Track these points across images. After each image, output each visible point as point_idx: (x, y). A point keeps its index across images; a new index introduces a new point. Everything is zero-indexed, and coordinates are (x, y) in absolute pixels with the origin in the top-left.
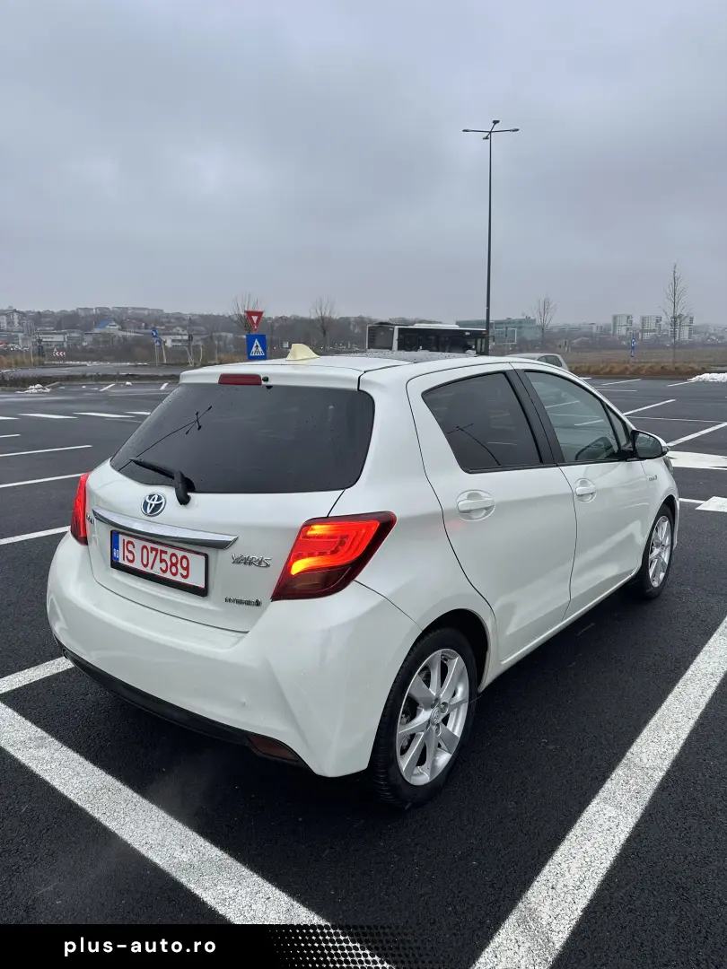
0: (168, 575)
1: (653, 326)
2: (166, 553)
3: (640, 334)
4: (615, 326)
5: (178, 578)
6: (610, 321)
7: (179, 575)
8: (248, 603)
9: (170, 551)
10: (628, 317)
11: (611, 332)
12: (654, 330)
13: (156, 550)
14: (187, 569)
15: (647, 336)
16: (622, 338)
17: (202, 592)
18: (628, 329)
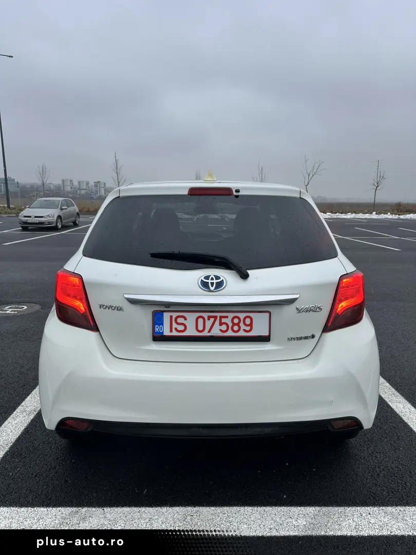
0: (230, 333)
1: (85, 187)
2: (227, 317)
3: (78, 191)
4: (64, 186)
5: (242, 333)
6: (60, 182)
7: (242, 330)
8: (306, 338)
9: (231, 315)
10: (71, 181)
11: (62, 189)
12: (86, 189)
13: (215, 317)
14: (251, 325)
15: (83, 192)
16: (69, 192)
17: (265, 339)
18: (71, 188)
